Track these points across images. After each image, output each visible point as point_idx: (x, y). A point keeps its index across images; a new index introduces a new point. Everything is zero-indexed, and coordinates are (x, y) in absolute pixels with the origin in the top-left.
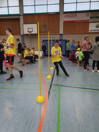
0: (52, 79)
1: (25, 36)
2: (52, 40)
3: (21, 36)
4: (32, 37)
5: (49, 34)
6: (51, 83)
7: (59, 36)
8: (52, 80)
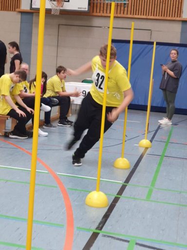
0: (106, 210)
1: (34, 17)
2: (134, 42)
3: (19, 16)
4: (63, 21)
5: (112, 15)
6: (97, 224)
7: (177, 28)
8: (106, 216)
